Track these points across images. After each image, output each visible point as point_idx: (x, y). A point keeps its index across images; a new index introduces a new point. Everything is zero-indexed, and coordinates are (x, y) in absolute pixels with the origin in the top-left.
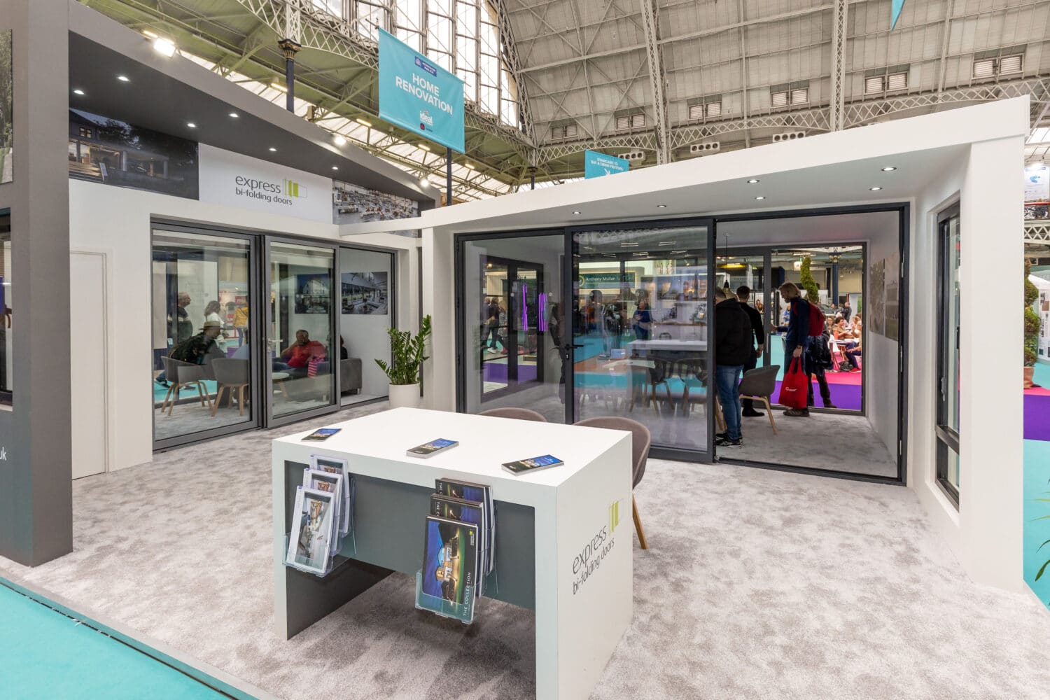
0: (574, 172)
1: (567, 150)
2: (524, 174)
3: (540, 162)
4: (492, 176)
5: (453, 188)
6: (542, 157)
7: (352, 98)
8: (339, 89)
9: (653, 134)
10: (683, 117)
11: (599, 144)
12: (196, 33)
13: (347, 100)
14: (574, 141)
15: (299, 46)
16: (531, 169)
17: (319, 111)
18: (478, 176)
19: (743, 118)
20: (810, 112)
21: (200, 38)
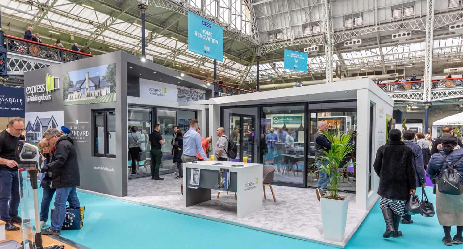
0: (280, 58)
1: (276, 46)
2: (254, 60)
3: (262, 54)
4: (237, 61)
5: (217, 69)
6: (263, 50)
7: (170, 27)
8: (163, 23)
9: (323, 36)
10: (341, 26)
11: (294, 43)
12: (103, 3)
13: (167, 28)
14: (281, 41)
15: (147, 6)
16: (257, 58)
17: (154, 34)
18: (230, 62)
19: (375, 25)
20: (415, 20)
21: (104, 5)
